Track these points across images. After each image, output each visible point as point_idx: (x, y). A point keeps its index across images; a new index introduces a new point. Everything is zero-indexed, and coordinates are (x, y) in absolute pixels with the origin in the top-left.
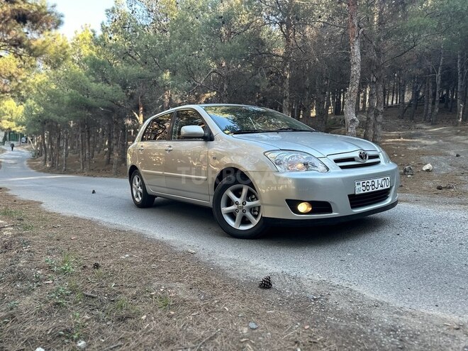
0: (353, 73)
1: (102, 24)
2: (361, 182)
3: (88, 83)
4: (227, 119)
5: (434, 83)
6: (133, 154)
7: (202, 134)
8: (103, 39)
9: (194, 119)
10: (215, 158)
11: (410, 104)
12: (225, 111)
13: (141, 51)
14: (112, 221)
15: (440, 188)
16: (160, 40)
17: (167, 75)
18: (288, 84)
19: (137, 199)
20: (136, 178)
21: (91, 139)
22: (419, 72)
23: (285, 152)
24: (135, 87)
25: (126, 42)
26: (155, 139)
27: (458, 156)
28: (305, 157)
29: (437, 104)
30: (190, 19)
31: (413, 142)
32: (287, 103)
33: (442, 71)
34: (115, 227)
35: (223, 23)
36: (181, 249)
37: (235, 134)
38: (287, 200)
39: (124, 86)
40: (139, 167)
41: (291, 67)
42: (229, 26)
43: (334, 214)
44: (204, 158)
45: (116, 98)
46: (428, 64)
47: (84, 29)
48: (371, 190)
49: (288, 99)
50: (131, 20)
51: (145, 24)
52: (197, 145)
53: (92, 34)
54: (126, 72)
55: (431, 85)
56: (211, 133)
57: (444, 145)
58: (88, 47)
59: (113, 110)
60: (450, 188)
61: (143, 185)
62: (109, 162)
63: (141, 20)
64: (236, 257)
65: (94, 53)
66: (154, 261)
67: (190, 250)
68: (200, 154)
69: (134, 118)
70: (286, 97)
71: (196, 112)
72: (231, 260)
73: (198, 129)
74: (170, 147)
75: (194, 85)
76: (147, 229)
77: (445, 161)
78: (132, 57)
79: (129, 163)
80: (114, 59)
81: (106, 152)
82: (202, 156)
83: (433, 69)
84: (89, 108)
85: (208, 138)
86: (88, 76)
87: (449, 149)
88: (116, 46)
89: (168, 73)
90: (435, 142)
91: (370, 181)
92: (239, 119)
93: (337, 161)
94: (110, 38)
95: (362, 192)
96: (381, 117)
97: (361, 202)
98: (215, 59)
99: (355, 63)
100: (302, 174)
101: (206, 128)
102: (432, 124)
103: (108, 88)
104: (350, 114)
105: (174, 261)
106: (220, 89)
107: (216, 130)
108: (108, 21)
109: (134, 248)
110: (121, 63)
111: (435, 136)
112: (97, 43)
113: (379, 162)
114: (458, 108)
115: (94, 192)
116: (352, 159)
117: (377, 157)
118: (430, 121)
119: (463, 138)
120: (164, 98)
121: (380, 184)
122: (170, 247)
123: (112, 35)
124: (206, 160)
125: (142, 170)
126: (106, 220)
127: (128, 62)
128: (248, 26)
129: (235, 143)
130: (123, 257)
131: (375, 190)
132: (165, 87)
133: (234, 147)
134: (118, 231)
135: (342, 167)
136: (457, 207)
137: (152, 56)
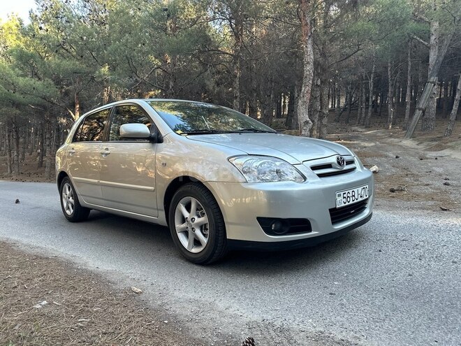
0: (306, 73)
1: (31, 12)
2: (342, 193)
3: (15, 78)
4: (176, 117)
5: (367, 90)
6: (64, 158)
7: (147, 134)
8: (31, 29)
9: (138, 115)
10: (164, 165)
11: (345, 109)
12: (172, 108)
13: (76, 43)
14: (33, 242)
15: (392, 191)
16: (98, 33)
17: (105, 70)
18: (238, 83)
19: (68, 212)
20: (66, 186)
21: (21, 140)
22: (354, 78)
23: (254, 157)
24: (71, 84)
25: (58, 33)
26: (92, 140)
27: (397, 157)
28: (278, 163)
29: (370, 109)
30: (132, 12)
31: (354, 144)
32: (238, 104)
33: (374, 78)
34: (34, 252)
35: (168, 15)
36: (122, 287)
37: (189, 134)
38: (258, 219)
39: (58, 82)
40: (70, 174)
41: (241, 66)
42: (176, 19)
43: (313, 233)
44: (151, 163)
45: (48, 94)
46: (362, 71)
47: (11, 18)
48: (351, 202)
49: (238, 99)
50: (64, 9)
51: (81, 15)
52: (143, 147)
53: (18, 23)
54: (59, 66)
55: (364, 90)
56: (158, 133)
57: (382, 147)
58: (15, 37)
59: (45, 108)
60: (402, 190)
61: (74, 195)
62: (41, 164)
63: (76, 10)
64: (197, 296)
65: (22, 45)
66: (82, 311)
67: (135, 289)
68: (146, 157)
69: (69, 116)
70: (236, 97)
71: (139, 107)
72: (190, 301)
73: (142, 128)
74: (107, 149)
75: (137, 81)
76: (78, 254)
77: (387, 162)
78: (67, 50)
79: (59, 167)
80: (46, 52)
81: (39, 153)
82: (148, 161)
83: (366, 76)
84: (17, 105)
85: (156, 139)
86: (13, 70)
87: (387, 151)
88: (47, 37)
89: (107, 67)
90: (373, 144)
91: (350, 191)
92: (188, 117)
93: (314, 168)
94: (41, 28)
95: (343, 205)
96: (326, 120)
97: (341, 217)
98: (159, 55)
99: (308, 63)
100: (275, 186)
101: (153, 127)
102: (366, 128)
103: (38, 84)
104: (303, 115)
105: (111, 309)
106: (166, 87)
107: (165, 130)
108: (38, 9)
109: (56, 288)
110: (55, 56)
111: (371, 138)
112: (24, 32)
113: (355, 168)
114: (389, 112)
115: (17, 202)
116: (329, 166)
117: (352, 162)
118: (364, 125)
119: (396, 140)
120: (103, 95)
121: (359, 194)
122: (108, 283)
123: (42, 26)
124: (153, 165)
125: (73, 178)
126: (25, 241)
127: (62, 56)
128: (194, 22)
129: (186, 146)
130: (38, 306)
131: (356, 201)
132: (103, 83)
133: (186, 151)
134: (40, 259)
135: (320, 176)
136: (419, 212)
137: (89, 50)
